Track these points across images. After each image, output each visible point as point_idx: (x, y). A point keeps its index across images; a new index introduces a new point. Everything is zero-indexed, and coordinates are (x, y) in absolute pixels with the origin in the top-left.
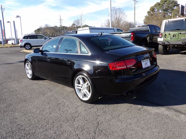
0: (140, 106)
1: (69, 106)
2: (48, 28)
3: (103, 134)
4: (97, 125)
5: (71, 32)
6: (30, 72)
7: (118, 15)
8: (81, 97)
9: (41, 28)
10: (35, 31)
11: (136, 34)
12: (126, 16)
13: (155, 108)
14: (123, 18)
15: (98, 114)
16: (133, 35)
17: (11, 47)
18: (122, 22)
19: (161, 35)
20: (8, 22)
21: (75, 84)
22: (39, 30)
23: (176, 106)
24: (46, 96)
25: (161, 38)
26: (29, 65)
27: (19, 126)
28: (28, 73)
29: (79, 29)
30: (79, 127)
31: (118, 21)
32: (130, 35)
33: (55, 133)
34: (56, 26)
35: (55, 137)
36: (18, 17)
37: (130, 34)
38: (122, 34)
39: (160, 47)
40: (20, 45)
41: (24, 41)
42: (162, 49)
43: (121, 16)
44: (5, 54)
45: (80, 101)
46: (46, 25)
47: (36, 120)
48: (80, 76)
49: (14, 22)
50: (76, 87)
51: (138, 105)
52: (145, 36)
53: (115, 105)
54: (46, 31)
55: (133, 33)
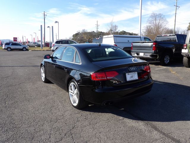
0: (121, 118)
1: (60, 109)
2: (85, 33)
3: (71, 137)
4: (72, 129)
5: (99, 38)
6: (43, 75)
7: (158, 21)
8: (72, 102)
9: (79, 33)
10: (73, 36)
11: (159, 44)
12: (167, 22)
13: (134, 121)
14: (163, 25)
15: (79, 119)
16: (155, 45)
17: (47, 50)
18: (162, 29)
19: (185, 46)
20: (48, 27)
21: (69, 90)
22: (77, 35)
23: (157, 123)
24: (48, 98)
25: (186, 49)
26: (43, 70)
27: (12, 121)
28: (42, 76)
29: (104, 37)
30: (56, 128)
31: (158, 27)
32: (152, 45)
33: (35, 130)
34: (94, 32)
35: (32, 133)
36: (56, 22)
37: (152, 43)
38: (144, 43)
39: (185, 59)
40: (52, 49)
41: (56, 45)
42: (187, 62)
43: (161, 22)
44: (39, 57)
45: (72, 106)
46: (84, 30)
47: (27, 117)
48: (72, 83)
49: (52, 27)
50: (70, 93)
51: (120, 117)
52: (171, 46)
53: (100, 114)
54: (83, 36)
55: (156, 43)
